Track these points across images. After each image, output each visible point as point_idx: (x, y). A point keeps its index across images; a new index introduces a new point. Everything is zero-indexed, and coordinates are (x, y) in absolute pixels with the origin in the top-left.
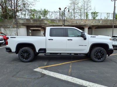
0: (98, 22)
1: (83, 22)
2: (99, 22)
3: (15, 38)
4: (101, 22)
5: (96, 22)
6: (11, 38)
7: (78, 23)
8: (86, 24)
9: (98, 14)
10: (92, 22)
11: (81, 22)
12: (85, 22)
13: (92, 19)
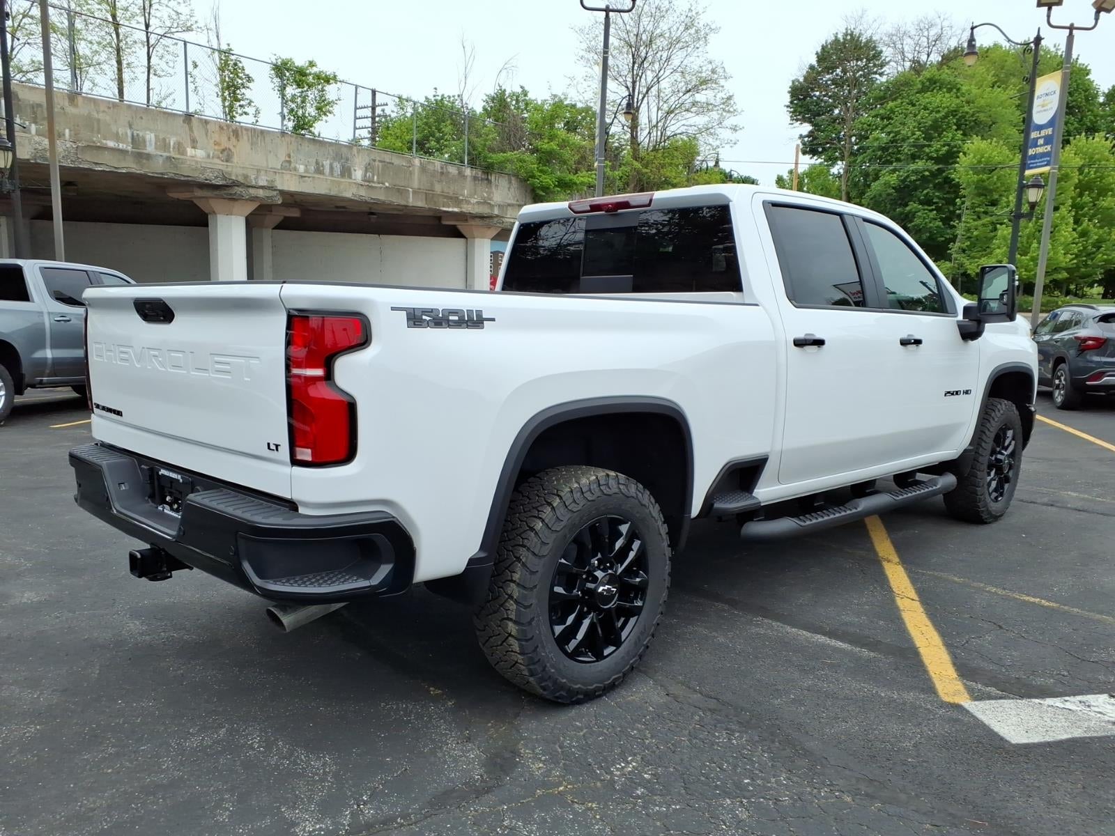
0: (337, 167)
1: (200, 153)
2: (346, 172)
3: (474, 321)
4: (358, 175)
5: (319, 170)
6: (415, 318)
7: (150, 149)
8: (236, 170)
9: (331, 91)
10: (288, 165)
11: (180, 147)
12: (227, 155)
13: (283, 133)
